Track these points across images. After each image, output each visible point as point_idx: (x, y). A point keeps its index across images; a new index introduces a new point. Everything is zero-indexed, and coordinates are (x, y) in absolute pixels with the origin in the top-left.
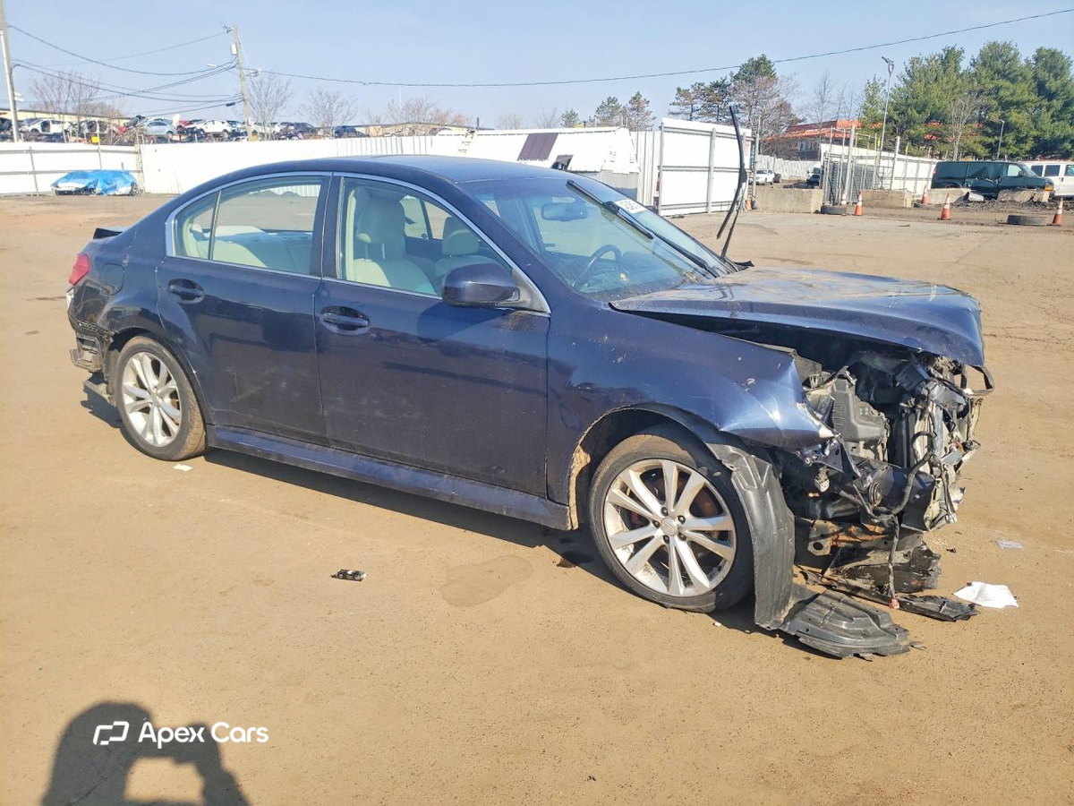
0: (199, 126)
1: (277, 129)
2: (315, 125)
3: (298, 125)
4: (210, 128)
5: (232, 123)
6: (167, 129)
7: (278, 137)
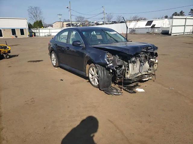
0: (98, 23)
1: (111, 22)
2: (117, 21)
3: (114, 22)
4: (100, 23)
5: (103, 22)
6: (94, 23)
7: (111, 24)
